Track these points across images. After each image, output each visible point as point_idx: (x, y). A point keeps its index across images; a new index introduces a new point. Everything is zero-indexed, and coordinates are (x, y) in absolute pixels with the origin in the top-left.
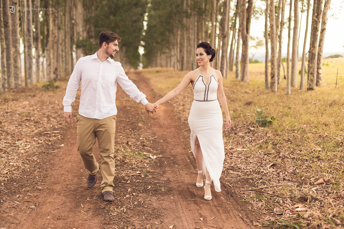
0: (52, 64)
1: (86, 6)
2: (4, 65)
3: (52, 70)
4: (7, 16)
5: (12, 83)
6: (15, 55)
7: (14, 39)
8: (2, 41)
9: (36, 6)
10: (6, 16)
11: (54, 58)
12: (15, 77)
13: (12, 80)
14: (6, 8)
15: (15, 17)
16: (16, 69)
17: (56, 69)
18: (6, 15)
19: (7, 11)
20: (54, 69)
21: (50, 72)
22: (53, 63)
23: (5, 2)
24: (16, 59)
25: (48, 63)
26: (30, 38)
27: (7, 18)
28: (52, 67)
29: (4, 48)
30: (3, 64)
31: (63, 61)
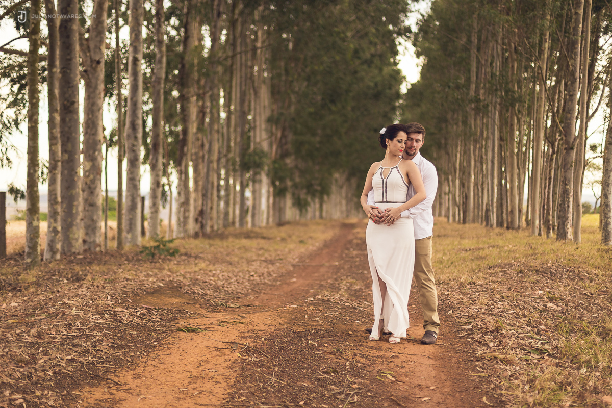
0: (192, 202)
1: (279, 92)
2: (56, 198)
3: (192, 214)
4: (73, 87)
5: (77, 240)
6: (92, 177)
7: (91, 141)
8: (54, 142)
9: (156, 77)
10: (69, 87)
11: (196, 190)
12: (87, 227)
13: (79, 234)
14: (71, 70)
15: (94, 92)
16: (91, 208)
17: (202, 213)
18: (71, 85)
19: (72, 76)
20: (197, 212)
21: (186, 218)
22: (195, 201)
23: (69, 57)
24: (92, 186)
25: (182, 200)
26: (135, 143)
27: (73, 92)
28: (192, 208)
29: (57, 159)
30: (53, 197)
31: (219, 197)
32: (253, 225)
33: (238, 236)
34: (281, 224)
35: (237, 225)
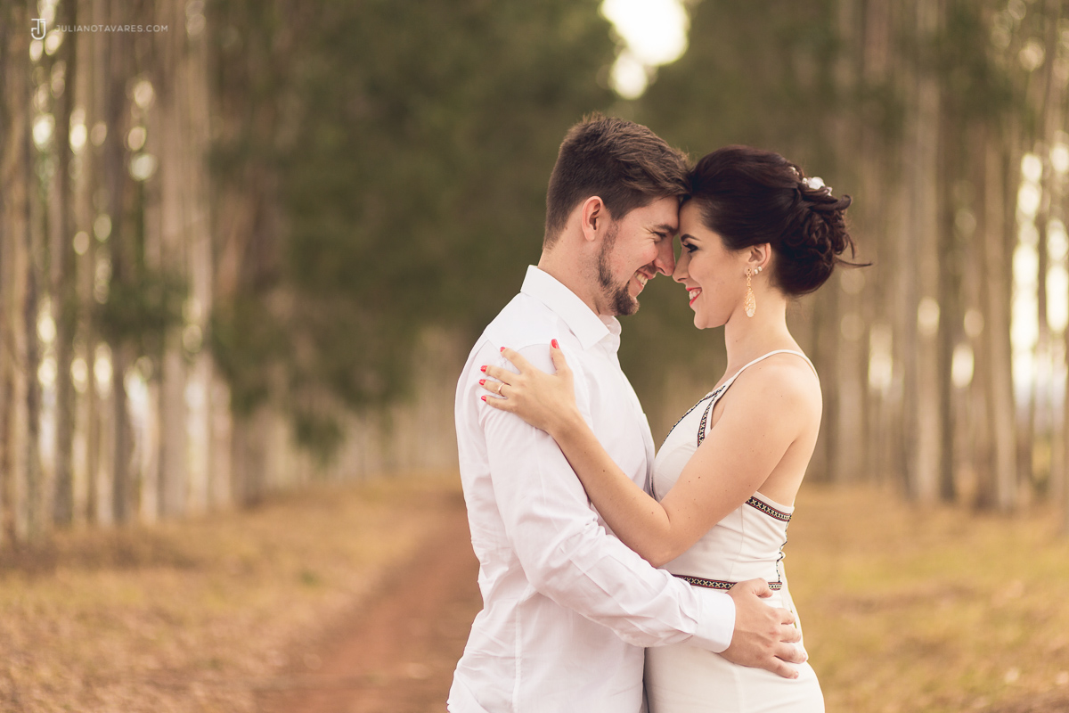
32: (162, 508)
33: (90, 559)
34: (254, 499)
35: (105, 512)
